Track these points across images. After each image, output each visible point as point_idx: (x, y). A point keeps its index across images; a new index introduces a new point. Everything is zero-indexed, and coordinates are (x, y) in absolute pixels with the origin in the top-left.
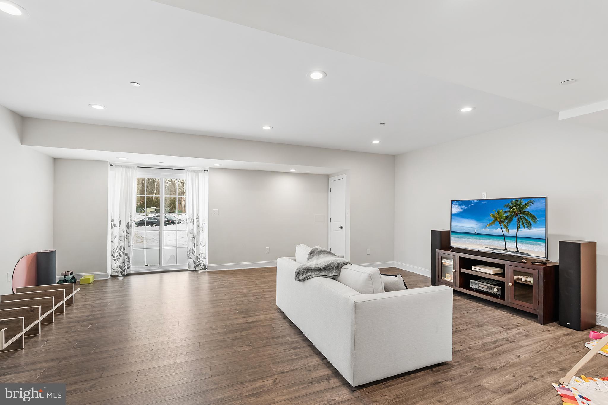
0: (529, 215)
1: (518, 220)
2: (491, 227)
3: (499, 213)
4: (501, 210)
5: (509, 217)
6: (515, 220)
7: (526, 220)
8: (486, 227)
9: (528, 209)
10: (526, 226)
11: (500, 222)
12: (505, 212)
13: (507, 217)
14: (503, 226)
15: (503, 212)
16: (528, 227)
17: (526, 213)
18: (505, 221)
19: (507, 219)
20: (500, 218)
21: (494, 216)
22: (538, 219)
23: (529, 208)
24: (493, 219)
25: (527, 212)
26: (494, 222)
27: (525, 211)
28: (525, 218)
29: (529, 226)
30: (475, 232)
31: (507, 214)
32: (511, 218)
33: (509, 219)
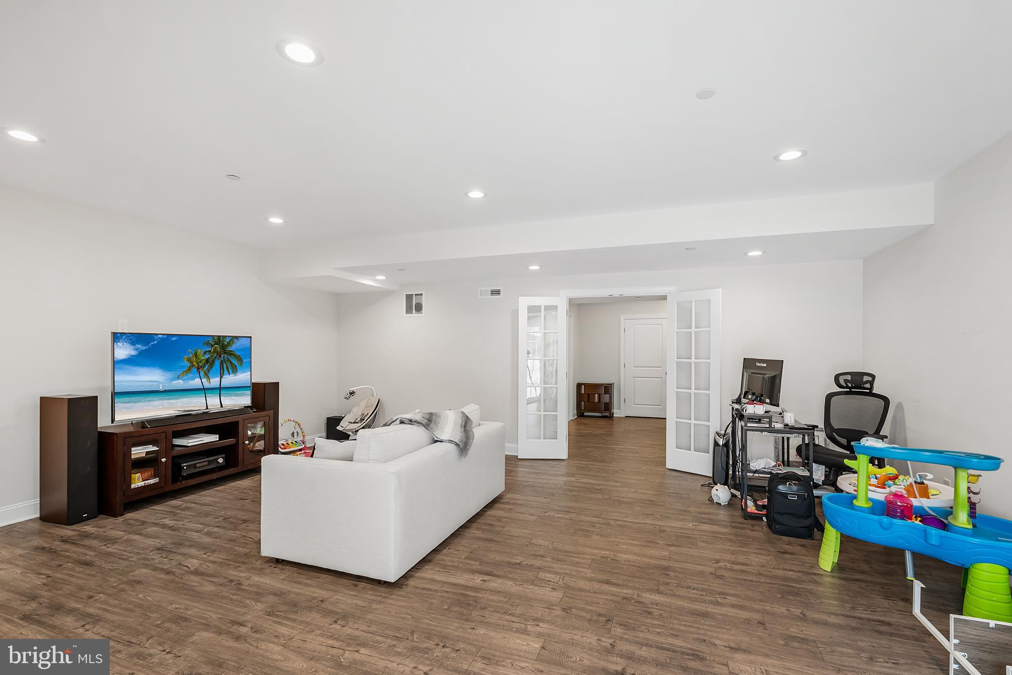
0: (234, 355)
1: (222, 363)
2: (186, 377)
3: (196, 355)
4: (200, 351)
5: (211, 360)
6: (217, 363)
7: (231, 362)
8: (178, 378)
9: (232, 348)
10: (231, 371)
11: (198, 368)
12: (205, 353)
13: (207, 361)
14: (202, 374)
15: (202, 353)
16: (233, 372)
17: (231, 353)
18: (203, 367)
19: (207, 364)
20: (197, 363)
21: (189, 360)
22: (244, 361)
23: (234, 346)
24: (189, 365)
25: (232, 351)
26: (189, 369)
27: (229, 351)
28: (229, 360)
29: (235, 371)
30: (161, 388)
31: (207, 356)
32: (213, 361)
33: (210, 362)
